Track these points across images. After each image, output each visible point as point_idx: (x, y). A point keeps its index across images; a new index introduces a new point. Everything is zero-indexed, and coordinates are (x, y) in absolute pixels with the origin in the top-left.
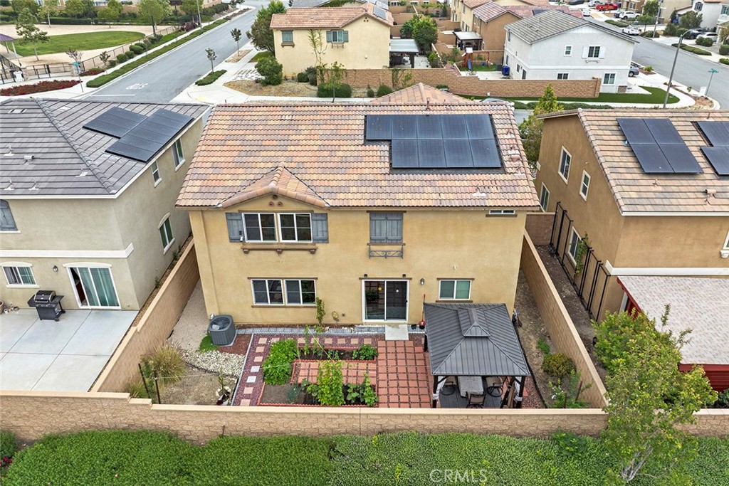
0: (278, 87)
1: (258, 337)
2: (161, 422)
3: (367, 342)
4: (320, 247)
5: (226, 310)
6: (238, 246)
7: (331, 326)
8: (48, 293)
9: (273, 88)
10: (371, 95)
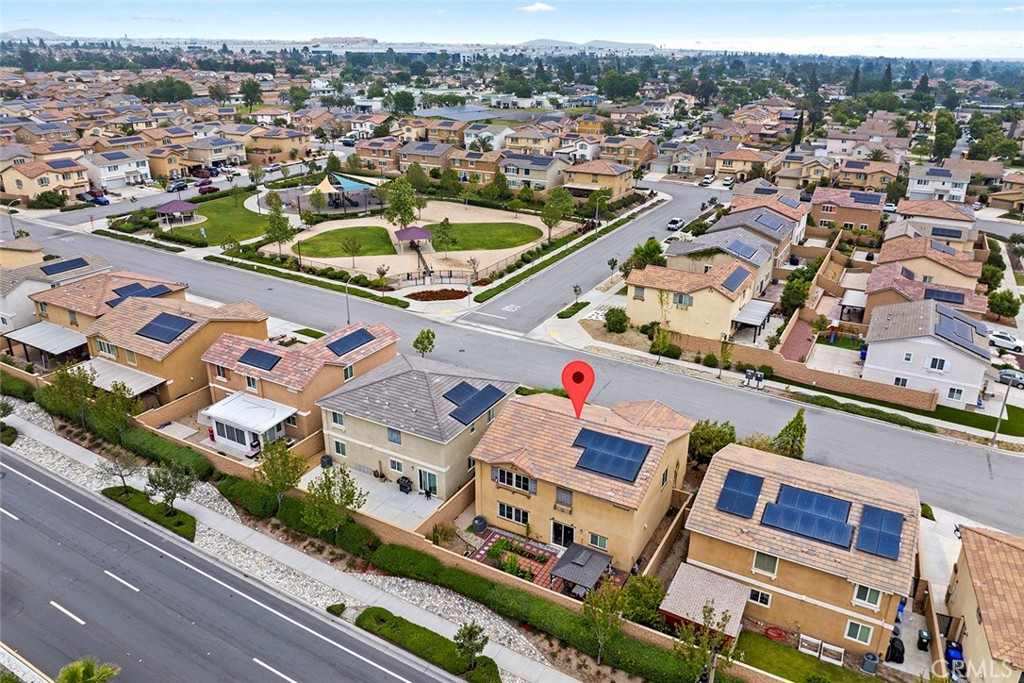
0: (620, 335)
1: (496, 533)
2: (434, 553)
3: (547, 554)
4: (533, 496)
5: (485, 514)
6: (494, 484)
7: (534, 540)
8: (406, 479)
9: (616, 336)
10: (697, 361)
